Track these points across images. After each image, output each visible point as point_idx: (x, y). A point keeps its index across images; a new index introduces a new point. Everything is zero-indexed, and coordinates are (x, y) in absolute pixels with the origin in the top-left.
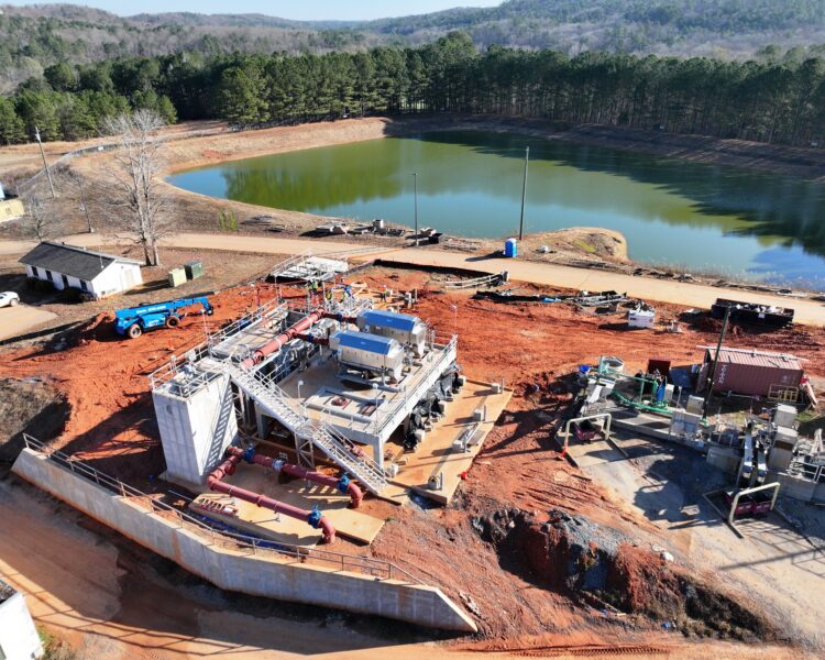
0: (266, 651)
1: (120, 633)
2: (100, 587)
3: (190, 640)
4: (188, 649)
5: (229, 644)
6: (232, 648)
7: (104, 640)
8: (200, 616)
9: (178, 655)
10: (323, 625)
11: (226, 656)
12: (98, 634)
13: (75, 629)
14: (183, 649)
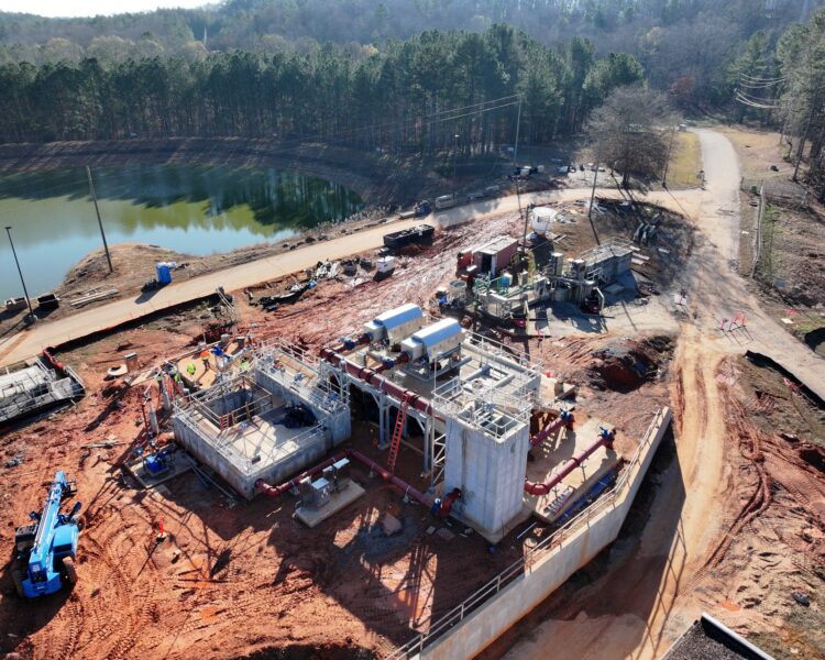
1: (661, 612)
3: (671, 562)
4: (680, 564)
5: (676, 538)
6: (679, 536)
7: (669, 624)
8: (646, 555)
9: (686, 571)
10: (660, 485)
11: (686, 540)
12: (663, 628)
13: (655, 650)
14: (679, 569)
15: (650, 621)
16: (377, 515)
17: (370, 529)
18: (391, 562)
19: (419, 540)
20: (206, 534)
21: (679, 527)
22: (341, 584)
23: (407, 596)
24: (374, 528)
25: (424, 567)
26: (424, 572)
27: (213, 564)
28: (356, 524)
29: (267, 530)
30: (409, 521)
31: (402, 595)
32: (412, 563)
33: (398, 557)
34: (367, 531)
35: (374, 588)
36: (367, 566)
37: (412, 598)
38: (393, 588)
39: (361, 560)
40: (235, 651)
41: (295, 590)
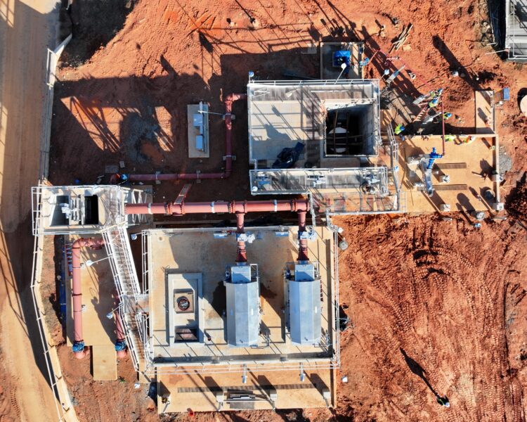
0: (28, 339)
2: (20, 206)
3: (15, 291)
4: (10, 294)
5: (23, 315)
6: (22, 318)
9: (5, 290)
11: (16, 318)
14: (9, 290)
15: (3, 234)
16: (162, 146)
17: (156, 134)
18: (122, 124)
19: (122, 152)
20: (239, 49)
21: (25, 326)
22: (131, 88)
23: (93, 112)
24: (154, 137)
25: (101, 136)
26: (98, 133)
27: (208, 38)
28: (168, 131)
29: (209, 81)
30: (141, 159)
31: (96, 110)
32: (111, 133)
33: (122, 131)
34: (156, 131)
35: (112, 101)
36: (130, 110)
37: (89, 114)
38: (104, 110)
39: (137, 110)
40: (136, 13)
41: (148, 63)
